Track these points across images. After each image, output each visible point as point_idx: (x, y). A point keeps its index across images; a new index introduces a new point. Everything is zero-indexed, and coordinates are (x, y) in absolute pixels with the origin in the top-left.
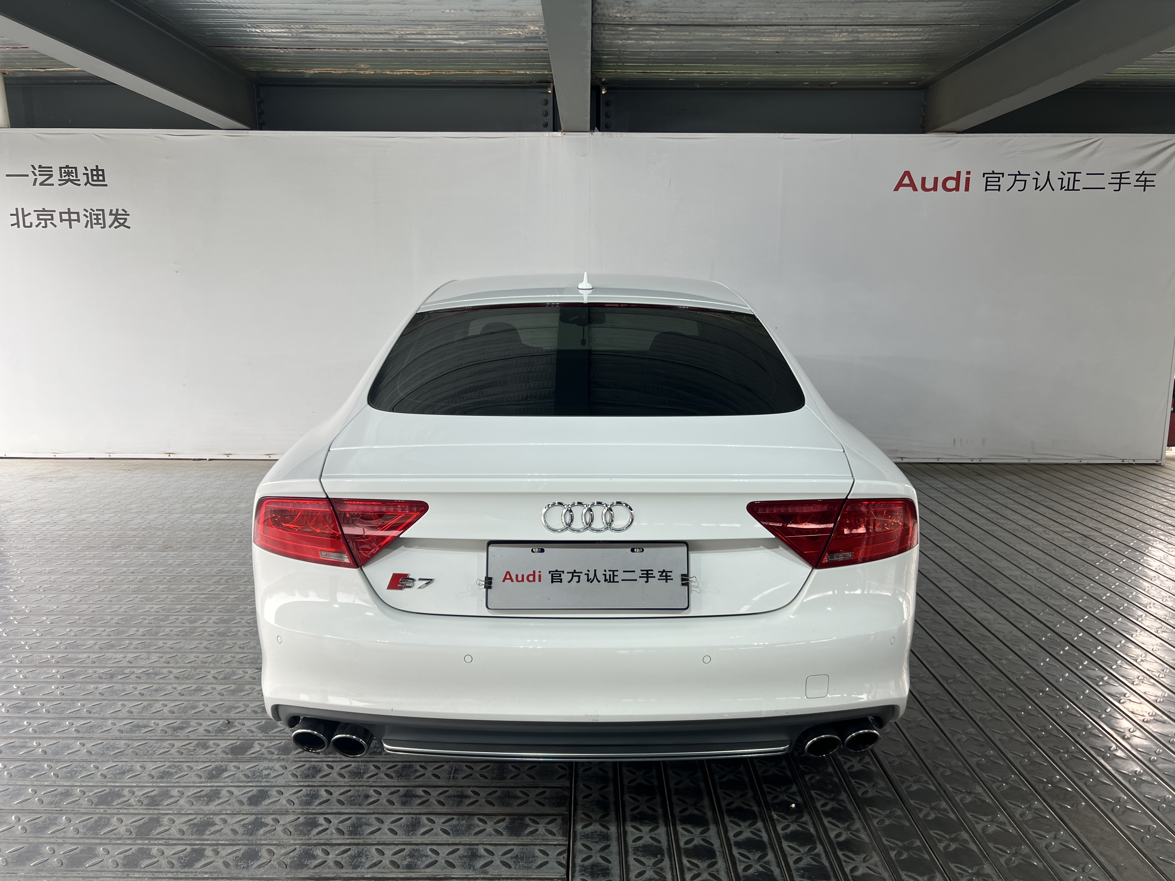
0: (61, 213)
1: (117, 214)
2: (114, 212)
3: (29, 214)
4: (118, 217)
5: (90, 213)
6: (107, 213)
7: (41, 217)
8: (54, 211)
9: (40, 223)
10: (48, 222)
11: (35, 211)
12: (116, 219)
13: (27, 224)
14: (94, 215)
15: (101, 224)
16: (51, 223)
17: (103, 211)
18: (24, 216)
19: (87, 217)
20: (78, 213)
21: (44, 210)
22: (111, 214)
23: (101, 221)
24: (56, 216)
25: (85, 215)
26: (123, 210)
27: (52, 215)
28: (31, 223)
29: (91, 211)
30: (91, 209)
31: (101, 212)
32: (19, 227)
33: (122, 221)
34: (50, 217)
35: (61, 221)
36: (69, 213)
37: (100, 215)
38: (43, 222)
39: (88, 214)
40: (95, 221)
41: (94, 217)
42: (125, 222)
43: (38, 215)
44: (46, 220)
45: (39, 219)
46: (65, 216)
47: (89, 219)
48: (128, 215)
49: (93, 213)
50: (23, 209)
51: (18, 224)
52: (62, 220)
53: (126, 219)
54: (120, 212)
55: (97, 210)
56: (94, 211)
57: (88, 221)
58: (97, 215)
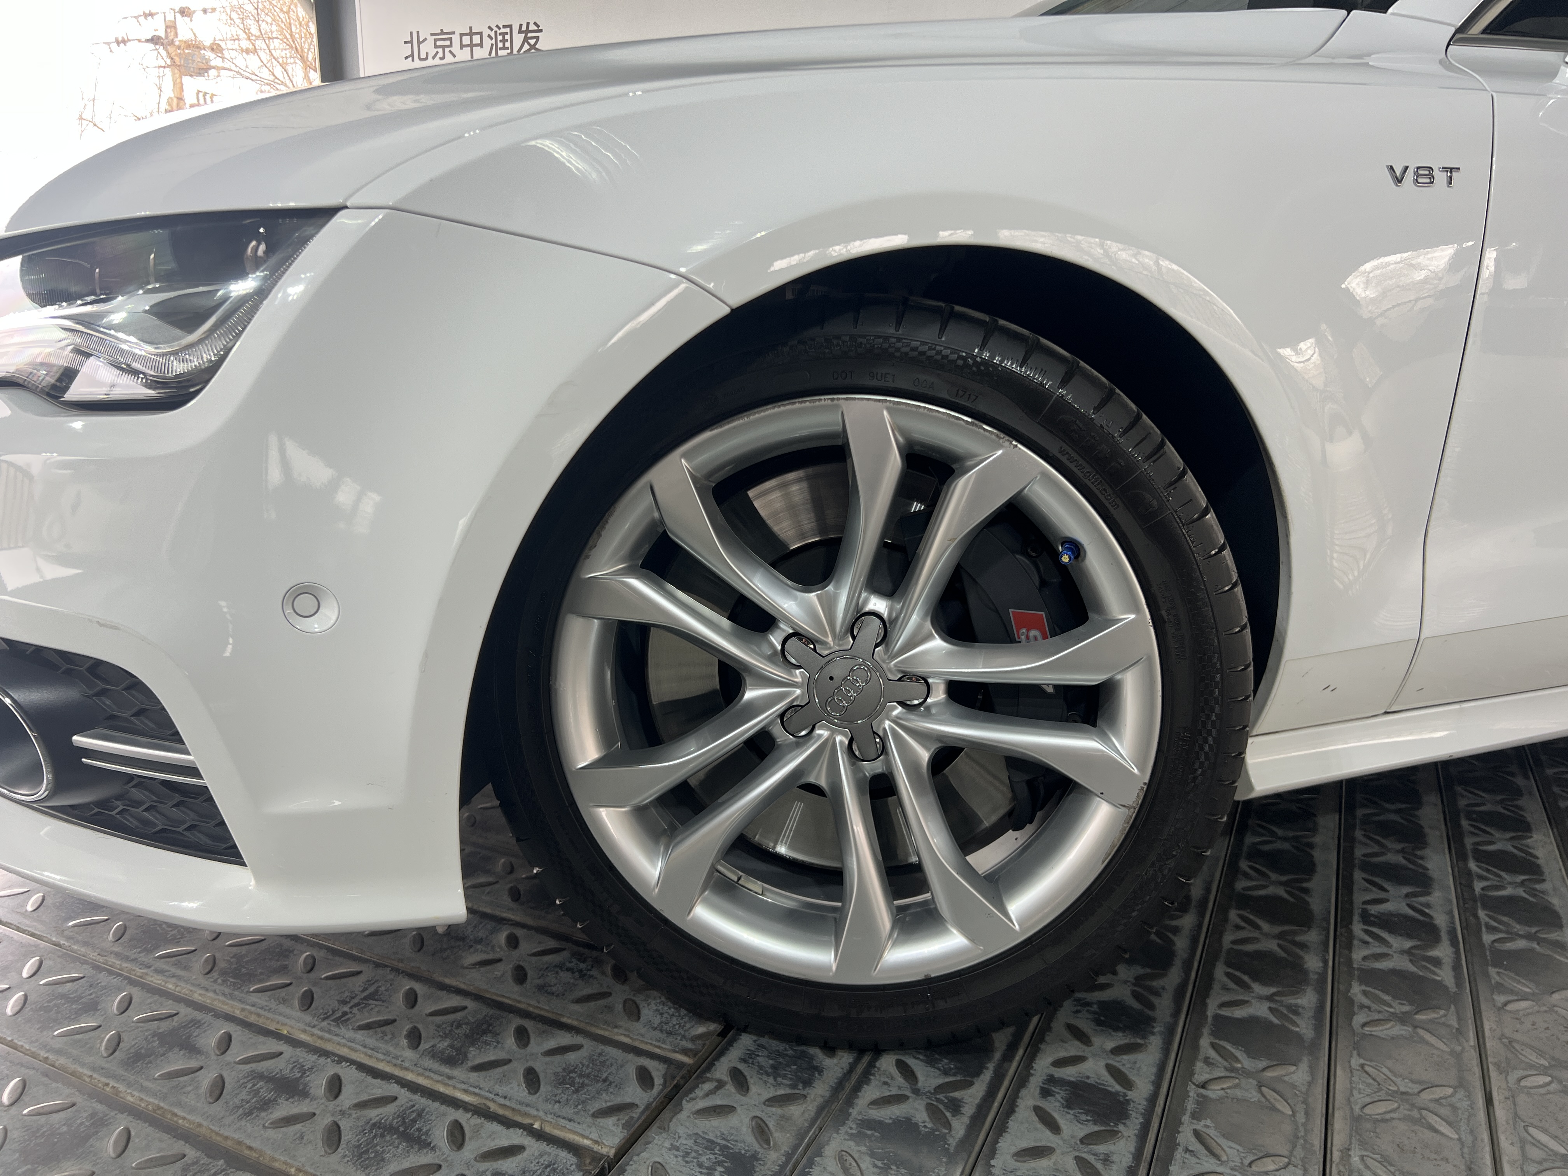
0: (461, 35)
1: (528, 31)
2: (524, 28)
3: (425, 39)
4: (529, 35)
5: (496, 32)
6: (516, 29)
7: (438, 43)
8: (453, 33)
9: (437, 52)
10: (447, 50)
11: (432, 35)
12: (526, 40)
13: (423, 56)
14: (500, 34)
15: (507, 48)
16: (450, 51)
17: (510, 27)
18: (419, 43)
19: (491, 38)
20: (481, 34)
21: (442, 33)
22: (520, 32)
23: (508, 44)
24: (456, 39)
25: (489, 36)
26: (535, 24)
27: (450, 39)
28: (427, 54)
29: (497, 29)
30: (497, 26)
31: (508, 30)
32: (413, 60)
33: (532, 42)
34: (448, 43)
35: (461, 48)
36: (471, 34)
37: (507, 33)
38: (440, 50)
39: (493, 35)
40: (500, 45)
41: (500, 38)
42: (536, 43)
43: (436, 40)
44: (443, 47)
45: (436, 47)
46: (466, 40)
47: (493, 41)
48: (541, 31)
49: (499, 32)
50: (418, 33)
51: (412, 55)
52: (462, 46)
53: (537, 38)
54: (532, 27)
55: (504, 27)
56: (499, 29)
57: (492, 45)
58: (504, 34)
